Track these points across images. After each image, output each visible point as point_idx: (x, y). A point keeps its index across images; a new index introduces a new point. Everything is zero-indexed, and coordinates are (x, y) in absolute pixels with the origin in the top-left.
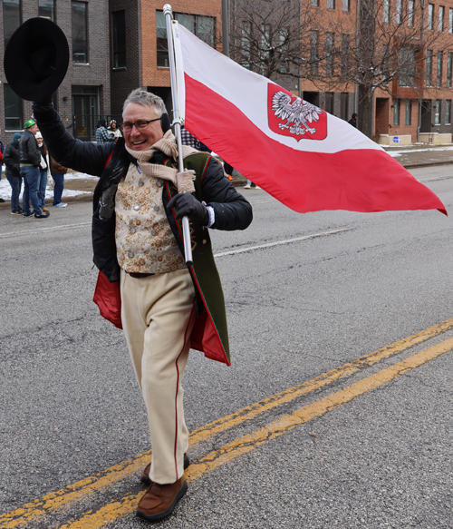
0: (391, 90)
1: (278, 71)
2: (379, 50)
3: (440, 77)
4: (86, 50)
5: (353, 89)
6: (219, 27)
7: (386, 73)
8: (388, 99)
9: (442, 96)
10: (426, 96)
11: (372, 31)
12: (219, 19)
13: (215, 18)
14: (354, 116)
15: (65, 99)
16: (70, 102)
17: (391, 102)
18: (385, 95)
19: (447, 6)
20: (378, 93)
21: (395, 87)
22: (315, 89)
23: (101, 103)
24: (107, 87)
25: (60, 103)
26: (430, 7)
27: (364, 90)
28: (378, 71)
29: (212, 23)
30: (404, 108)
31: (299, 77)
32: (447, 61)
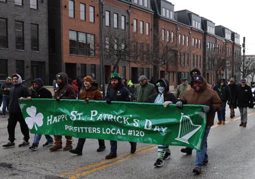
0: (165, 68)
2: (161, 52)
3: (184, 63)
4: (38, 45)
5: (151, 67)
7: (164, 61)
8: (164, 71)
9: (185, 71)
10: (179, 71)
11: (158, 45)
13: (95, 35)
14: (152, 78)
15: (27, 67)
16: (30, 68)
17: (166, 73)
18: (163, 70)
19: (186, 35)
20: (161, 69)
21: (167, 67)
22: (136, 66)
23: (45, 69)
24: (47, 62)
25: (25, 69)
26: (180, 35)
27: (155, 68)
28: (161, 60)
29: (93, 38)
30: (171, 75)
31: (130, 62)
32: (186, 57)
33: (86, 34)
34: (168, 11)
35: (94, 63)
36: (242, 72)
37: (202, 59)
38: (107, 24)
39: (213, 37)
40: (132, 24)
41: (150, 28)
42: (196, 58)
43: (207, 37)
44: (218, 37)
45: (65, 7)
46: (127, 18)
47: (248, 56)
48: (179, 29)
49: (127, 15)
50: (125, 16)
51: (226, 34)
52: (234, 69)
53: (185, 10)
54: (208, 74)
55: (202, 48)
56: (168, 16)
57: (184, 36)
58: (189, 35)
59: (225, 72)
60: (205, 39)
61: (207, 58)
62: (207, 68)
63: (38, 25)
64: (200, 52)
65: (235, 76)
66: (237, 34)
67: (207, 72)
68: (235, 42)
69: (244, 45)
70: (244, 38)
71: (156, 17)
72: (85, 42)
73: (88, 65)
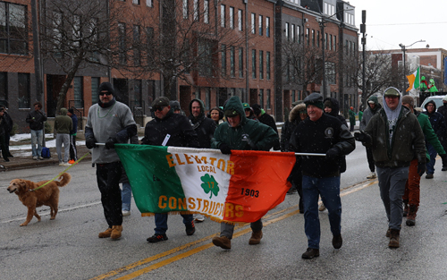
1: (86, 60)
3: (234, 69)
5: (156, 77)
6: (30, 16)
8: (189, 87)
9: (236, 85)
10: (222, 85)
12: (30, 9)
17: (192, 91)
18: (184, 83)
19: (236, 7)
20: (180, 82)
21: (195, 77)
26: (222, 8)
29: (23, 13)
30: (205, 95)
32: (238, 54)
33: (7, 3)
35: (26, 70)
36: (360, 87)
37: (272, 58)
39: (297, 11)
42: (259, 57)
43: (284, 11)
44: (308, 12)
47: (374, 52)
51: (325, 6)
52: (344, 79)
54: (287, 92)
55: (272, 36)
57: (231, 10)
58: (243, 7)
59: (322, 87)
60: (278, 16)
61: (284, 57)
62: (284, 79)
64: (268, 44)
65: (346, 95)
66: (348, 4)
67: (283, 88)
68: (346, 21)
69: (363, 28)
70: (364, 12)
72: (4, 24)
73: (13, 74)
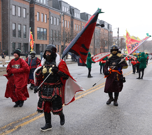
4: (26, 36)
13: (47, 29)
33: (43, 29)
34: (77, 14)
38: (52, 23)
40: (62, 23)
41: (70, 24)
45: (36, 16)
46: (60, 20)
48: (82, 24)
49: (60, 18)
50: (59, 19)
51: (105, 25)
53: (85, 13)
56: (77, 17)
63: (26, 26)
71: (72, 18)
